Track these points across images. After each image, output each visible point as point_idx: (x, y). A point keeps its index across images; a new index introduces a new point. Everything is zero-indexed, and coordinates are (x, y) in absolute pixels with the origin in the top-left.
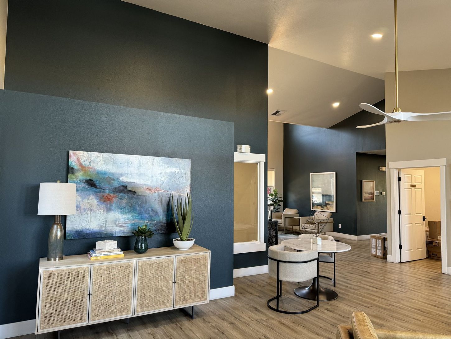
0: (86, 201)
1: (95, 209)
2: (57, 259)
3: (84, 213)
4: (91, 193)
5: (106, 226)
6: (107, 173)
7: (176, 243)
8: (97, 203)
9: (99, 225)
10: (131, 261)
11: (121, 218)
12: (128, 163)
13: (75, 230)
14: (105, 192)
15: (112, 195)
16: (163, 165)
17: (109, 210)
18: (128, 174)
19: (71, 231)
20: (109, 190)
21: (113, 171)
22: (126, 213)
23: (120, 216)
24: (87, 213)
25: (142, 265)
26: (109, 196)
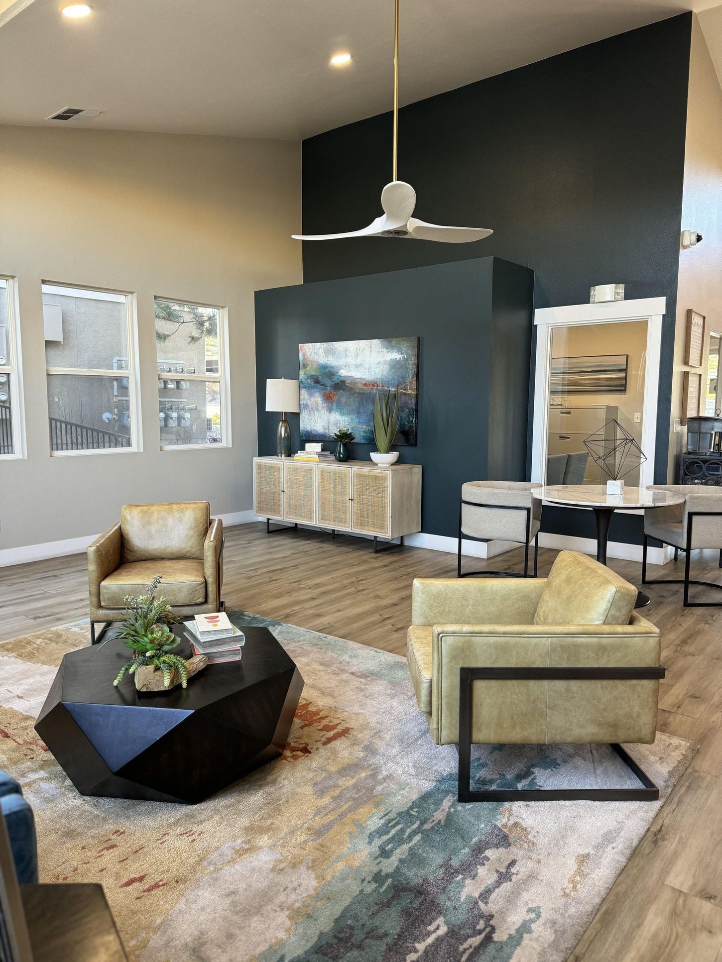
0: (312, 399)
1: (320, 409)
2: (283, 455)
3: (312, 412)
4: (316, 390)
5: (329, 429)
6: (328, 367)
7: (373, 455)
8: (321, 402)
9: (323, 426)
10: (312, 465)
11: (341, 420)
12: (346, 351)
13: (305, 430)
14: (327, 389)
15: (332, 392)
16: (382, 350)
17: (330, 410)
18: (346, 366)
19: (303, 431)
20: (331, 387)
21: (333, 364)
22: (345, 415)
23: (340, 417)
24: (314, 413)
25: (322, 471)
26: (330, 394)
